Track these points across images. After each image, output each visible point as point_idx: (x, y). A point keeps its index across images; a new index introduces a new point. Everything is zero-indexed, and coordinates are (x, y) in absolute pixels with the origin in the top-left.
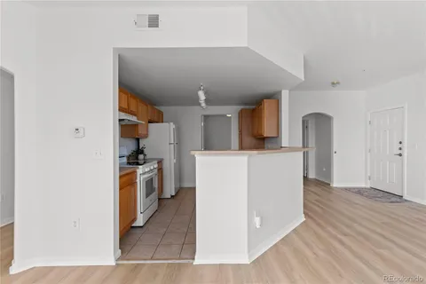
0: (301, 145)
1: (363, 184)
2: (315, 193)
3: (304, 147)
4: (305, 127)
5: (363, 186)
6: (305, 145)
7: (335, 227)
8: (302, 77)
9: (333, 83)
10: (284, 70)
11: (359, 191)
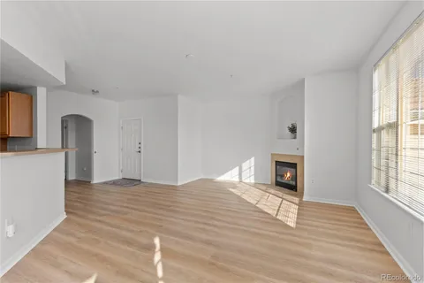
0: (60, 146)
1: (117, 176)
2: (75, 192)
3: (63, 147)
4: (64, 127)
5: (117, 178)
6: (64, 145)
7: (94, 213)
8: (63, 80)
9: (93, 91)
10: (48, 73)
11: (114, 183)
